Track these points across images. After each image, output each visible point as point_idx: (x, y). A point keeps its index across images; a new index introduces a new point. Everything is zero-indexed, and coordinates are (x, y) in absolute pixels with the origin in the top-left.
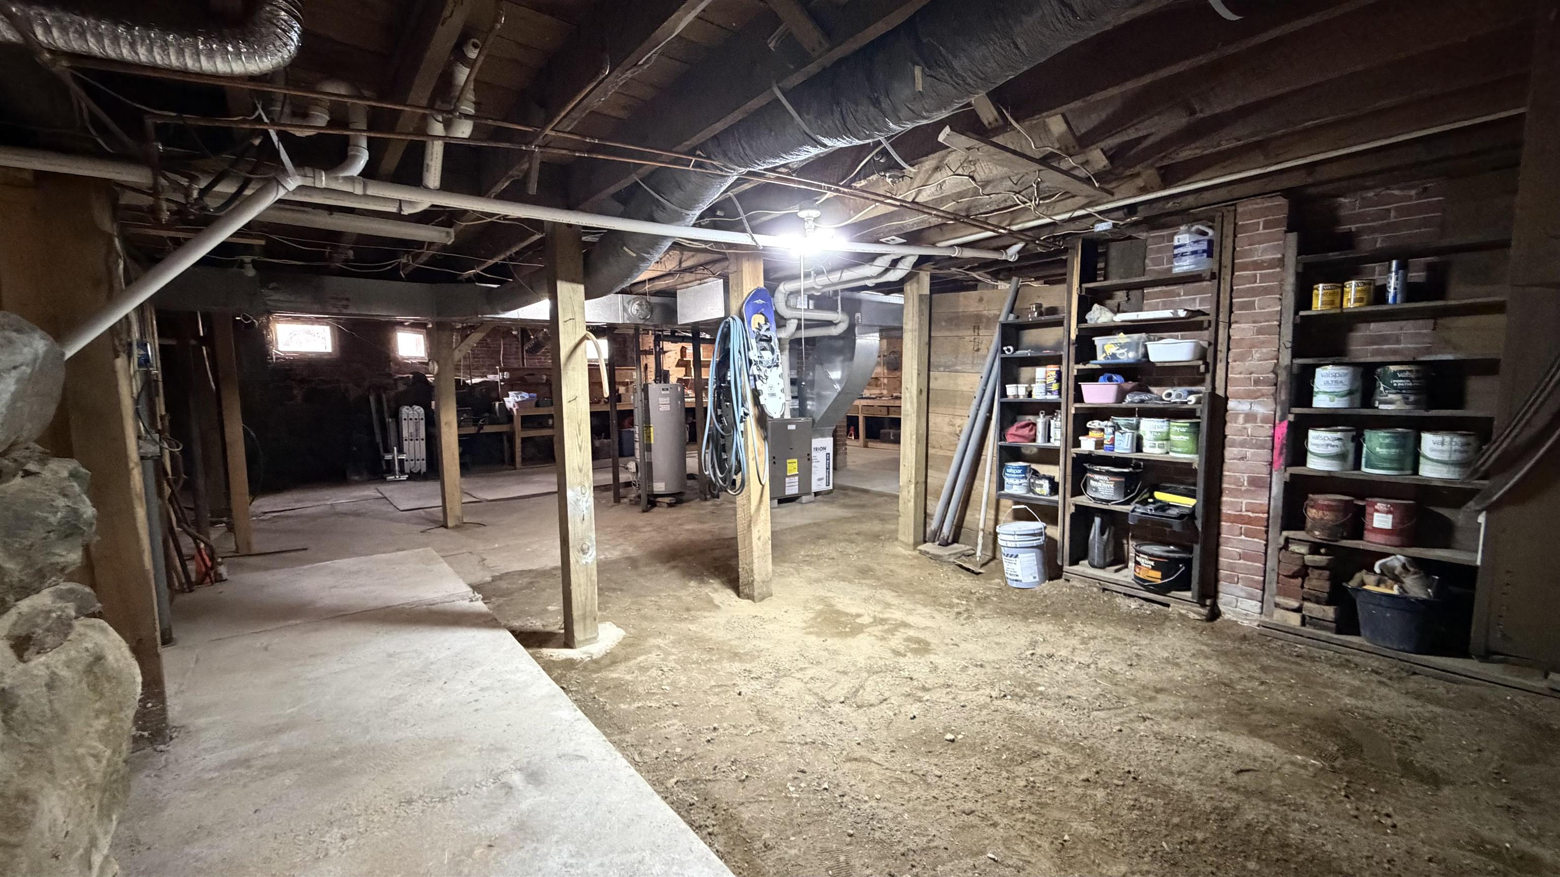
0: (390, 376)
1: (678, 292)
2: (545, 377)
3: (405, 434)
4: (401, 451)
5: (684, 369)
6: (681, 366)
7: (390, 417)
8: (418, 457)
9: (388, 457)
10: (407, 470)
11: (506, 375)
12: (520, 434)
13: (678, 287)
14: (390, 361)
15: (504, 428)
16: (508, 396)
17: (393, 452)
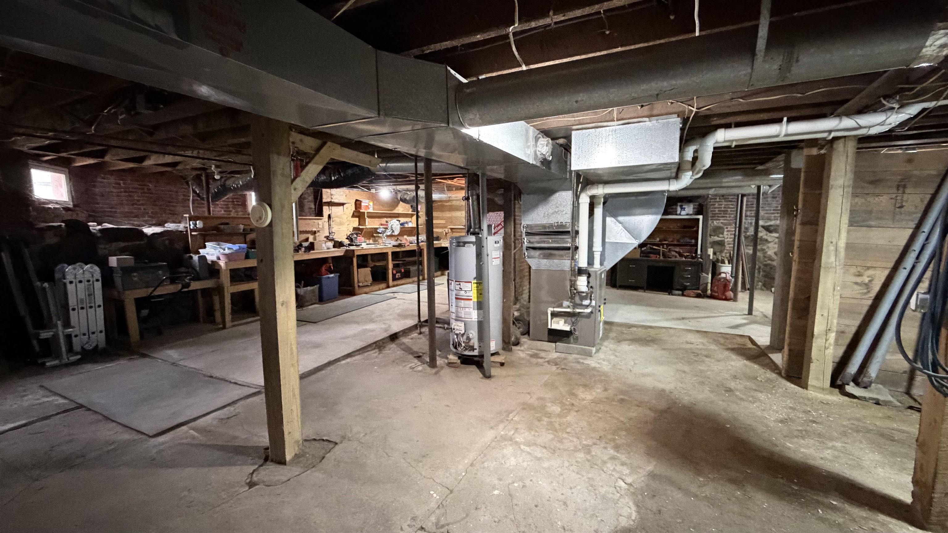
0: (31, 225)
1: (574, 133)
2: (242, 227)
3: (72, 302)
4: (67, 324)
5: (357, 219)
6: (356, 217)
7: (42, 279)
8: (92, 329)
9: (45, 335)
10: (77, 347)
11: (199, 224)
12: (230, 289)
13: (574, 127)
14: (29, 206)
15: (208, 284)
16: (205, 247)
17: (56, 326)
